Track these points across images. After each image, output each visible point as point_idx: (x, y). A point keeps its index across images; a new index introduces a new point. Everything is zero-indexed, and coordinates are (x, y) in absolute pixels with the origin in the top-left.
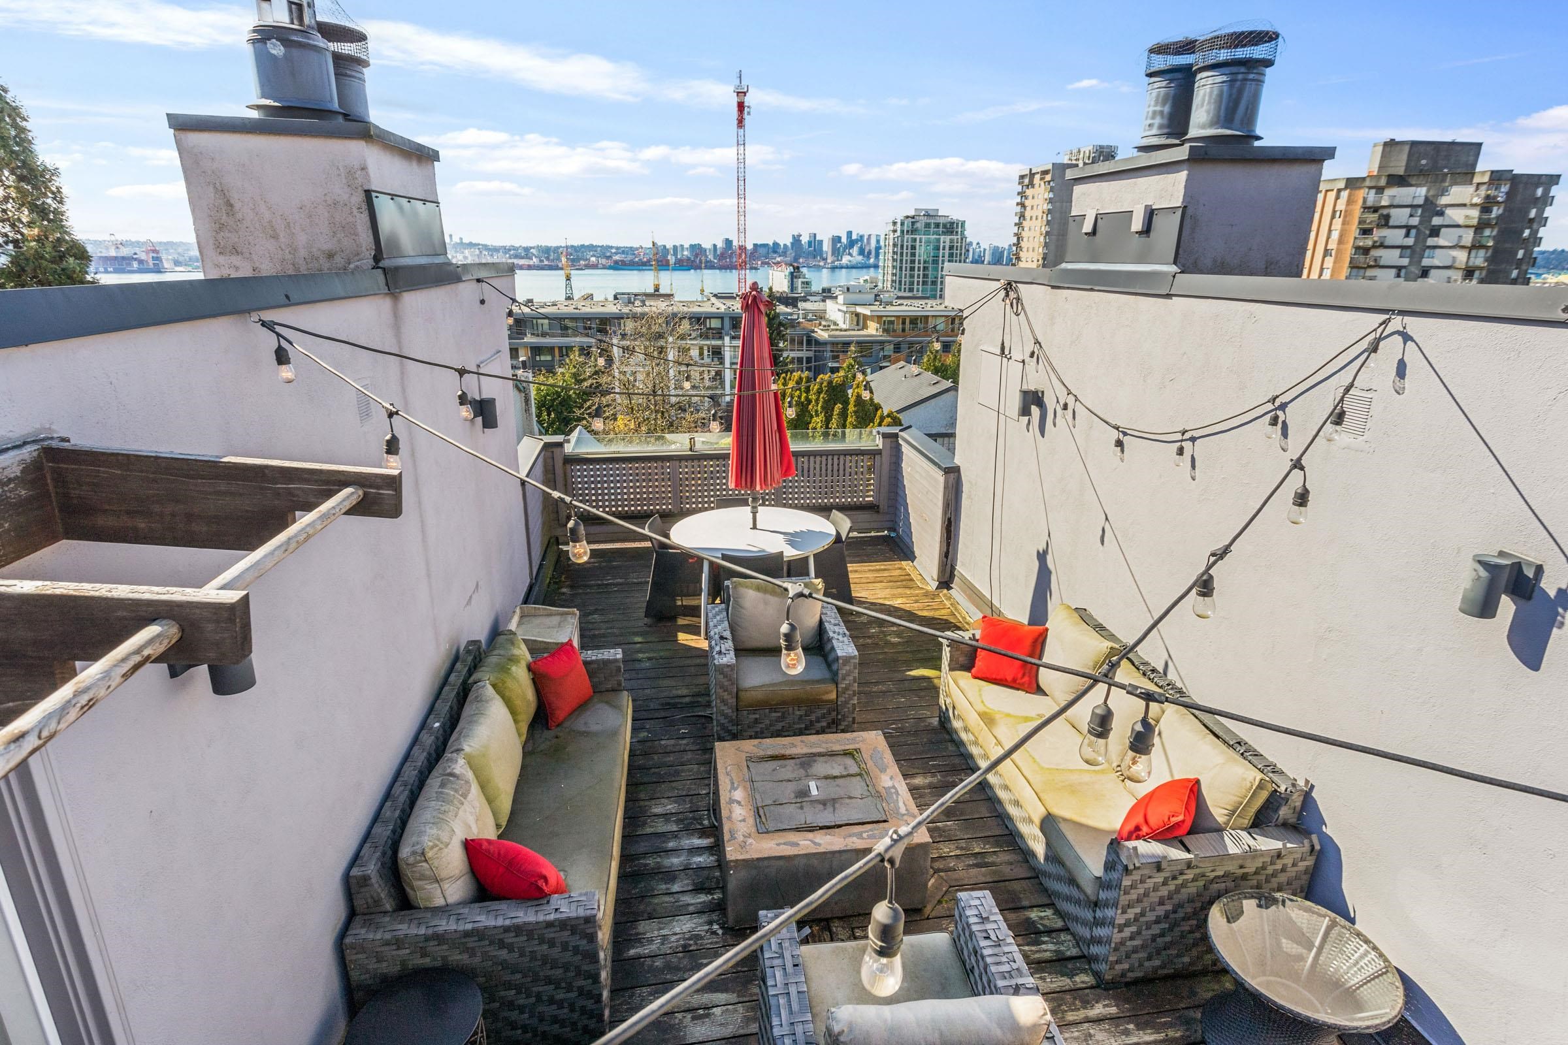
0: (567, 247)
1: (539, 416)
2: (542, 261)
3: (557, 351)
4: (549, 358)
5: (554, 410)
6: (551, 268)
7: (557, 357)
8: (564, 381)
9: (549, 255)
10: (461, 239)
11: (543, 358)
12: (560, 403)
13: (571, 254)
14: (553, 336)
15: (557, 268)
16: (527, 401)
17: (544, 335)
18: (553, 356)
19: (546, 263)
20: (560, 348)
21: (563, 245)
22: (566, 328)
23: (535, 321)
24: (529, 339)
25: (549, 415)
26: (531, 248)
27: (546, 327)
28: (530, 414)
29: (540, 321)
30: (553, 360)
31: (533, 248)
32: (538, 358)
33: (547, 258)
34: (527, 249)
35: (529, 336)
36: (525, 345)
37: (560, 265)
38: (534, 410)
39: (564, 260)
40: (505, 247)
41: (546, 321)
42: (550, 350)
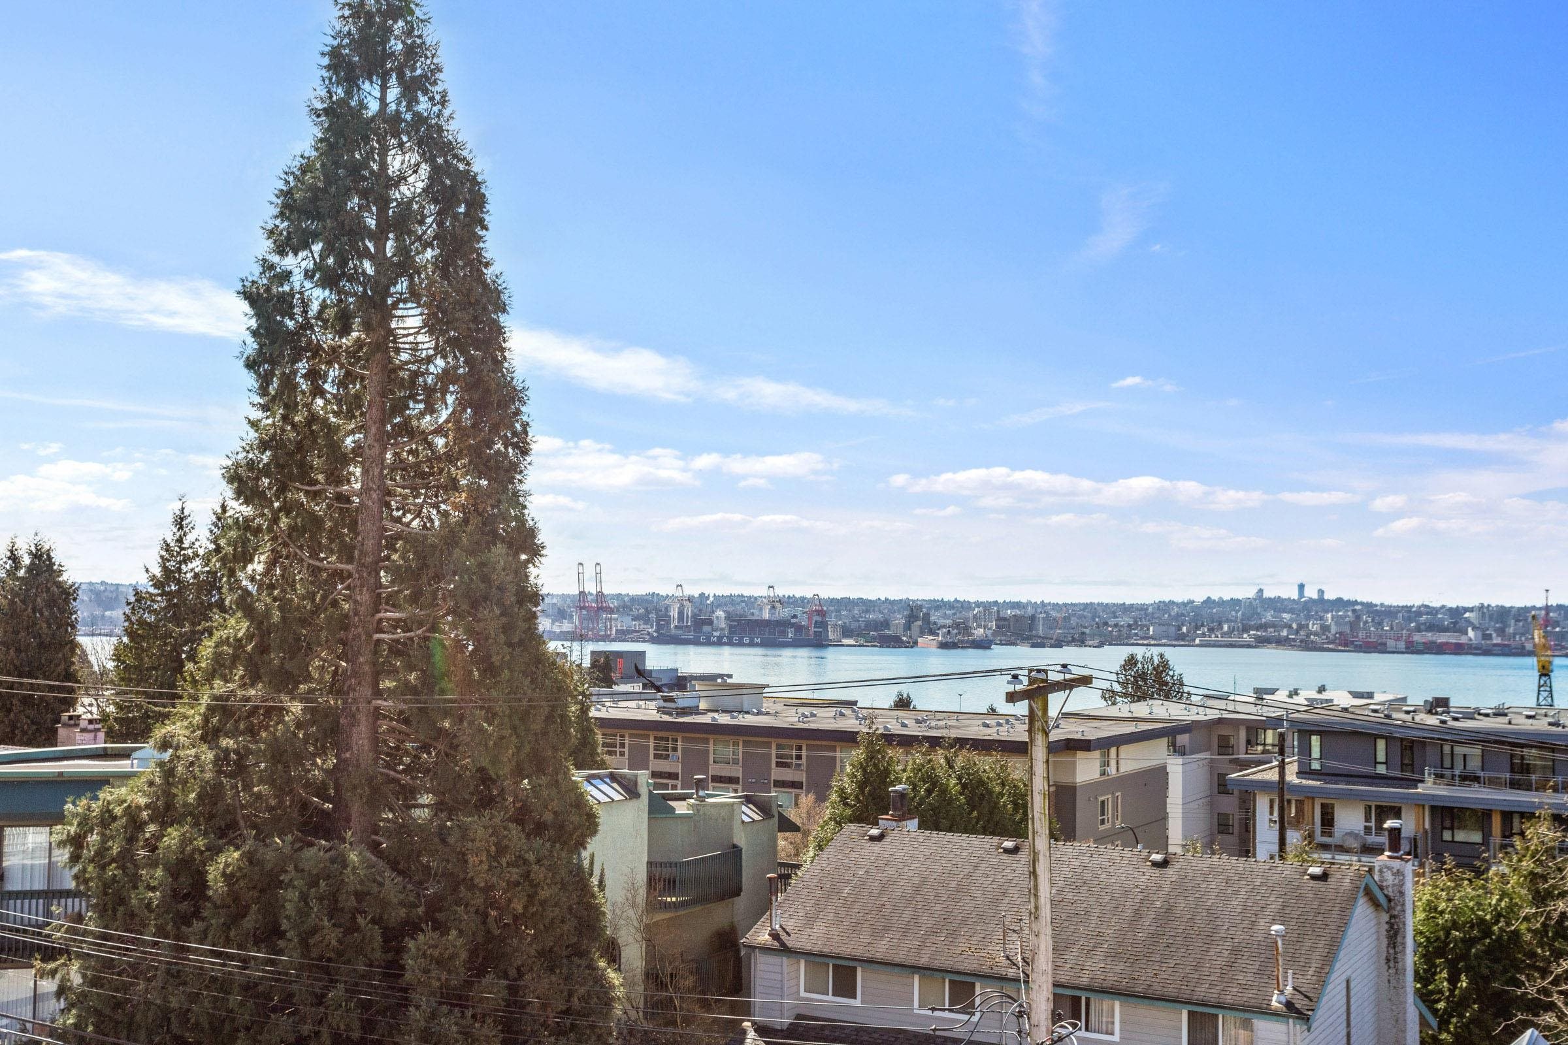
0: (1548, 608)
1: (1425, 978)
2: (1489, 637)
3: (1496, 823)
4: (1476, 837)
5: (1468, 970)
6: (1506, 651)
7: (1496, 838)
8: (1504, 894)
9: (1505, 625)
10: (1321, 592)
11: (1460, 836)
12: (1489, 951)
13: (1557, 623)
14: (1493, 783)
15: (1521, 652)
16: (1394, 934)
17: (1469, 778)
18: (1487, 835)
19: (1497, 640)
20: (1507, 816)
21: (1540, 603)
22: (1526, 769)
23: (1447, 749)
24: (1429, 788)
25: (1453, 980)
26: (1466, 610)
27: (1474, 764)
28: (1399, 972)
29: (1460, 750)
30: (1485, 842)
31: (1471, 610)
32: (1447, 836)
33: (1501, 632)
34: (1457, 613)
35: (1430, 780)
36: (1419, 803)
37: (1529, 646)
38: (1410, 959)
39: (1537, 635)
40: (1408, 609)
41: (1475, 751)
42: (1482, 817)
